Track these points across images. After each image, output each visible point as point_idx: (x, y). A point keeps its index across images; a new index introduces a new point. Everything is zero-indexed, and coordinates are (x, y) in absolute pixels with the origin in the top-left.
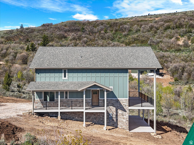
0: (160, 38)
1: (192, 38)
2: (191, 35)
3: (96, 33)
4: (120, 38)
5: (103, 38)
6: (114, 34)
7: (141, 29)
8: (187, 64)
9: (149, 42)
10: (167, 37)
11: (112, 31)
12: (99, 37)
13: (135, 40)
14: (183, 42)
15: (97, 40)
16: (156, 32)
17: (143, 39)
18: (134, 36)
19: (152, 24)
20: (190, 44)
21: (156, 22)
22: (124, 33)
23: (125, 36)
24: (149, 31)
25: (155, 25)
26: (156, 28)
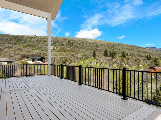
0: (42, 45)
1: (56, 46)
2: (56, 45)
3: (4, 40)
4: (20, 44)
5: (9, 43)
6: (16, 42)
7: (32, 41)
8: (56, 57)
9: (36, 47)
10: (45, 45)
11: (15, 40)
12: (7, 42)
13: (29, 45)
14: (53, 48)
15: (4, 44)
16: (39, 43)
17: (33, 45)
18: (28, 43)
19: (38, 39)
20: (56, 49)
21: (39, 39)
22: (22, 42)
23: (23, 43)
24: (36, 42)
25: (39, 40)
26: (39, 41)
